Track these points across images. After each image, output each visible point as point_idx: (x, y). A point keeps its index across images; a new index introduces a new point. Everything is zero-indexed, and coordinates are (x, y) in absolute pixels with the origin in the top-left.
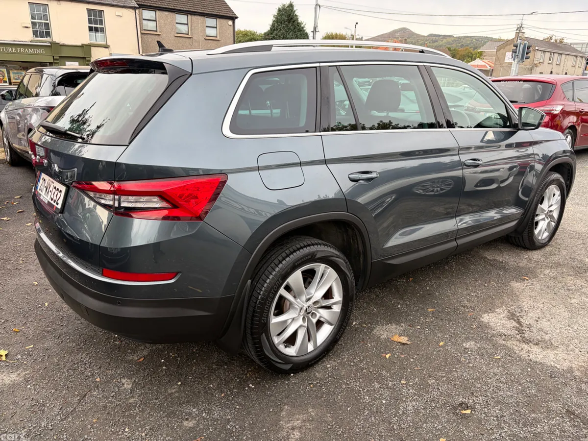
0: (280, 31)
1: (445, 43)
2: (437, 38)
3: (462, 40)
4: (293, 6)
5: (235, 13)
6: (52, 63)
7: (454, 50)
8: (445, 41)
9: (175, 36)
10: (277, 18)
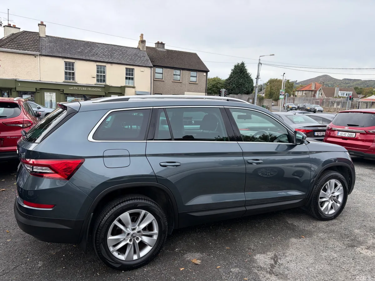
0: (235, 78)
1: (355, 84)
2: (350, 81)
3: (367, 82)
4: (244, 64)
5: (208, 68)
6: (104, 96)
7: (361, 89)
8: (355, 83)
9: (173, 82)
10: (233, 71)
